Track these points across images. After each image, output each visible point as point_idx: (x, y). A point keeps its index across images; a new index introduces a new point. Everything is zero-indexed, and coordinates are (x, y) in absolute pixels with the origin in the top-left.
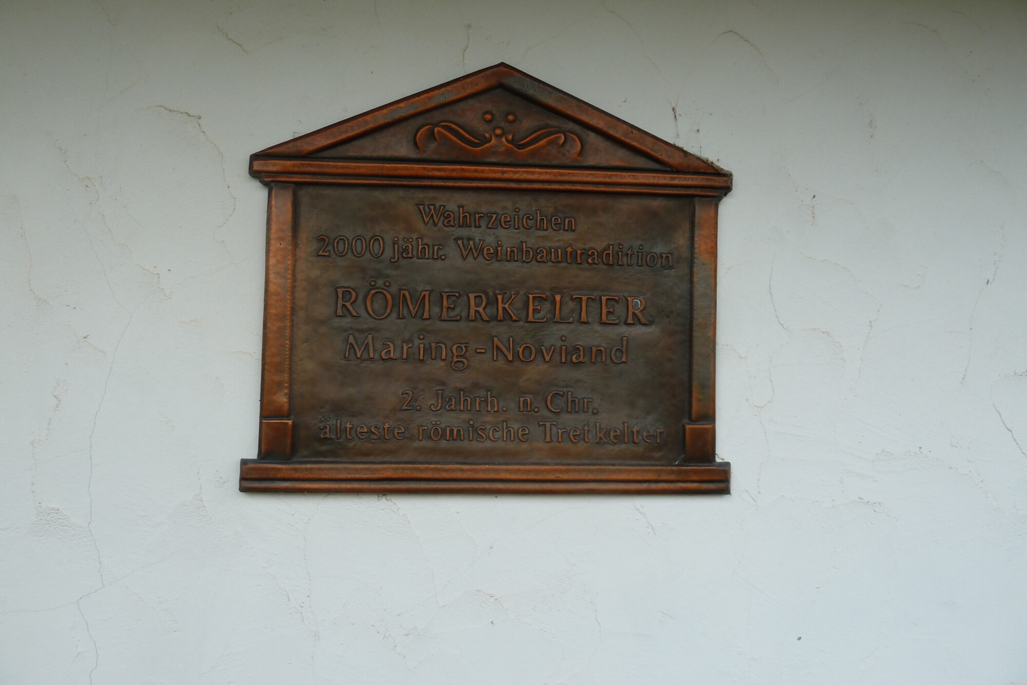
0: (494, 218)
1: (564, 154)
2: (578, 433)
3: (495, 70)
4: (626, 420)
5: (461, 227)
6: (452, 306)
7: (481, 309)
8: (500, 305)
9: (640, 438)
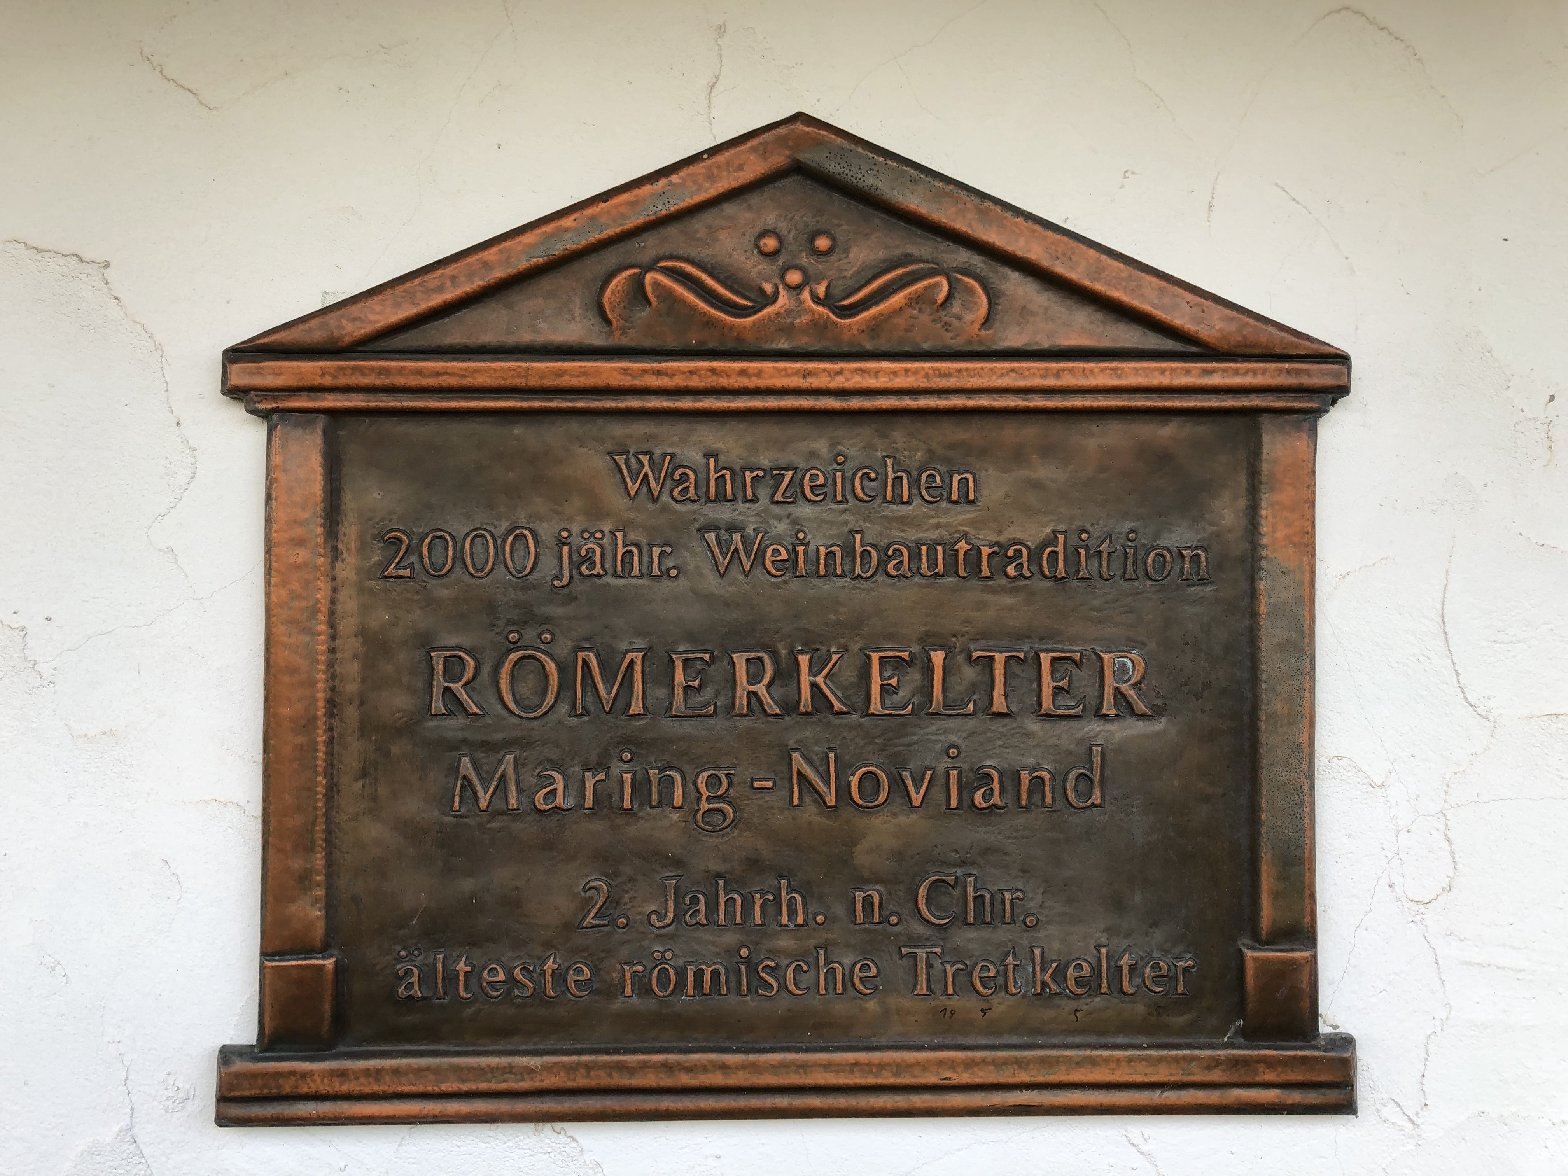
0: (787, 480)
1: (947, 326)
2: (991, 974)
3: (782, 130)
4: (1104, 941)
5: (712, 501)
6: (696, 683)
7: (761, 689)
8: (805, 679)
9: (1138, 981)
